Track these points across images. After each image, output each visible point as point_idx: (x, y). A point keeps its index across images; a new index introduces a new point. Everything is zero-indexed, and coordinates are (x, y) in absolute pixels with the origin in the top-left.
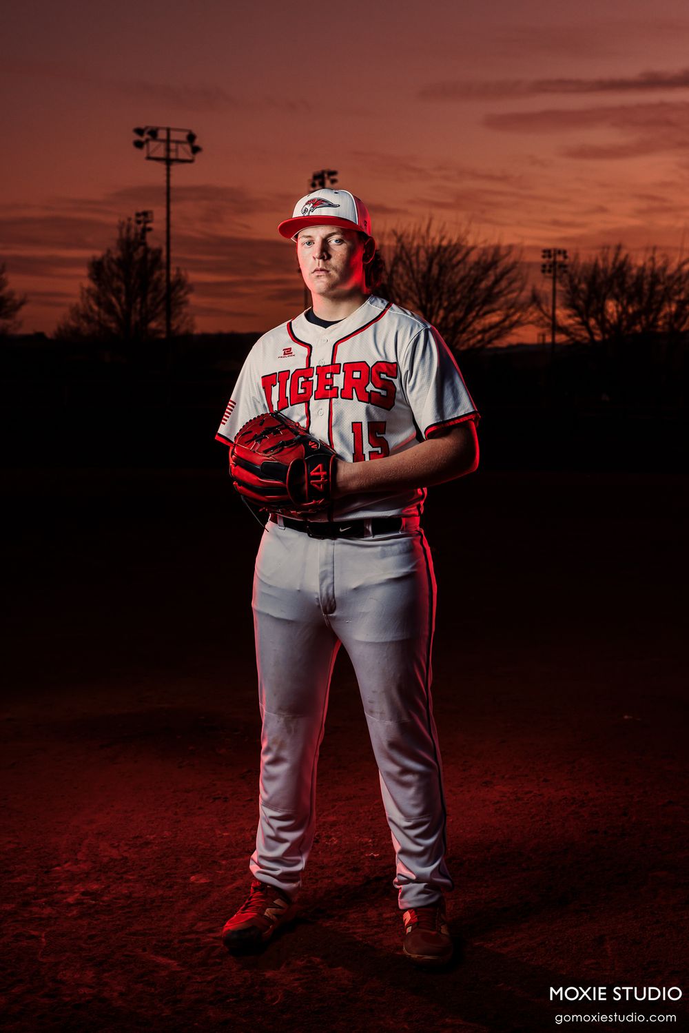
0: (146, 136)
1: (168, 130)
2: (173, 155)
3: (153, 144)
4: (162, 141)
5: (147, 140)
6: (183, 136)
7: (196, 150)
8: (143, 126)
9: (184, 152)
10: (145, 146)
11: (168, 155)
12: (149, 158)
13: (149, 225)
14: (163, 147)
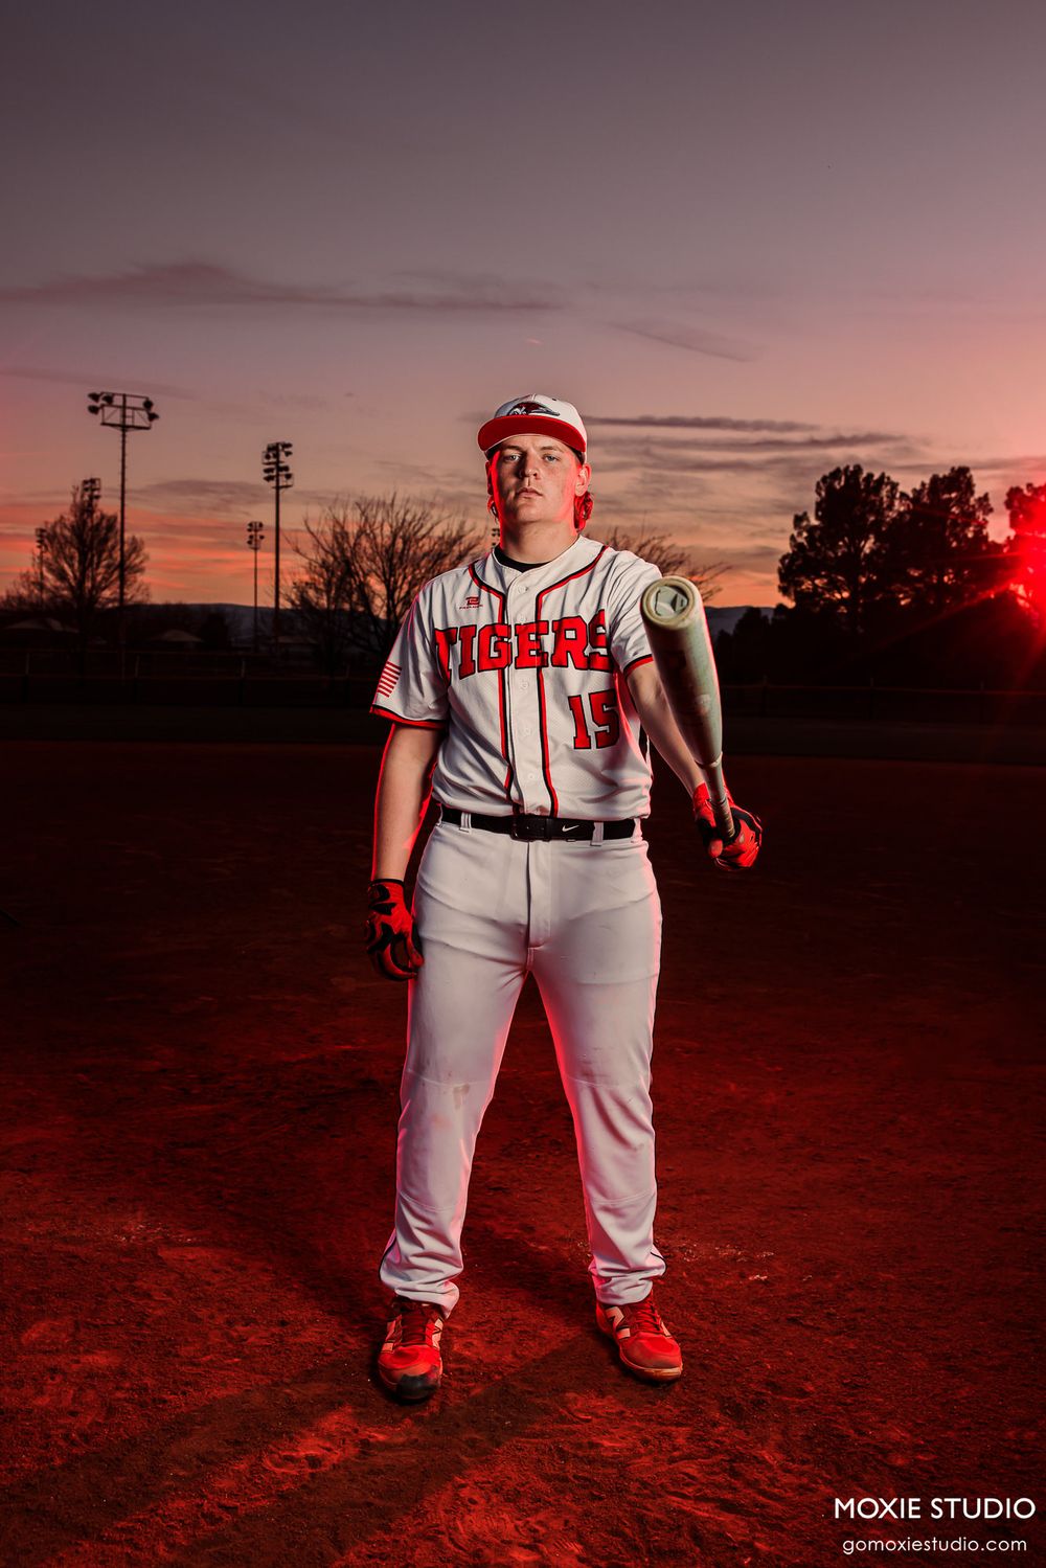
0: (101, 402)
1: (124, 396)
2: (129, 422)
3: (108, 410)
4: (118, 407)
5: (103, 406)
6: (139, 403)
7: (152, 417)
8: (98, 393)
9: (140, 418)
10: (100, 411)
11: (124, 421)
12: (104, 424)
13: (96, 493)
14: (118, 413)
